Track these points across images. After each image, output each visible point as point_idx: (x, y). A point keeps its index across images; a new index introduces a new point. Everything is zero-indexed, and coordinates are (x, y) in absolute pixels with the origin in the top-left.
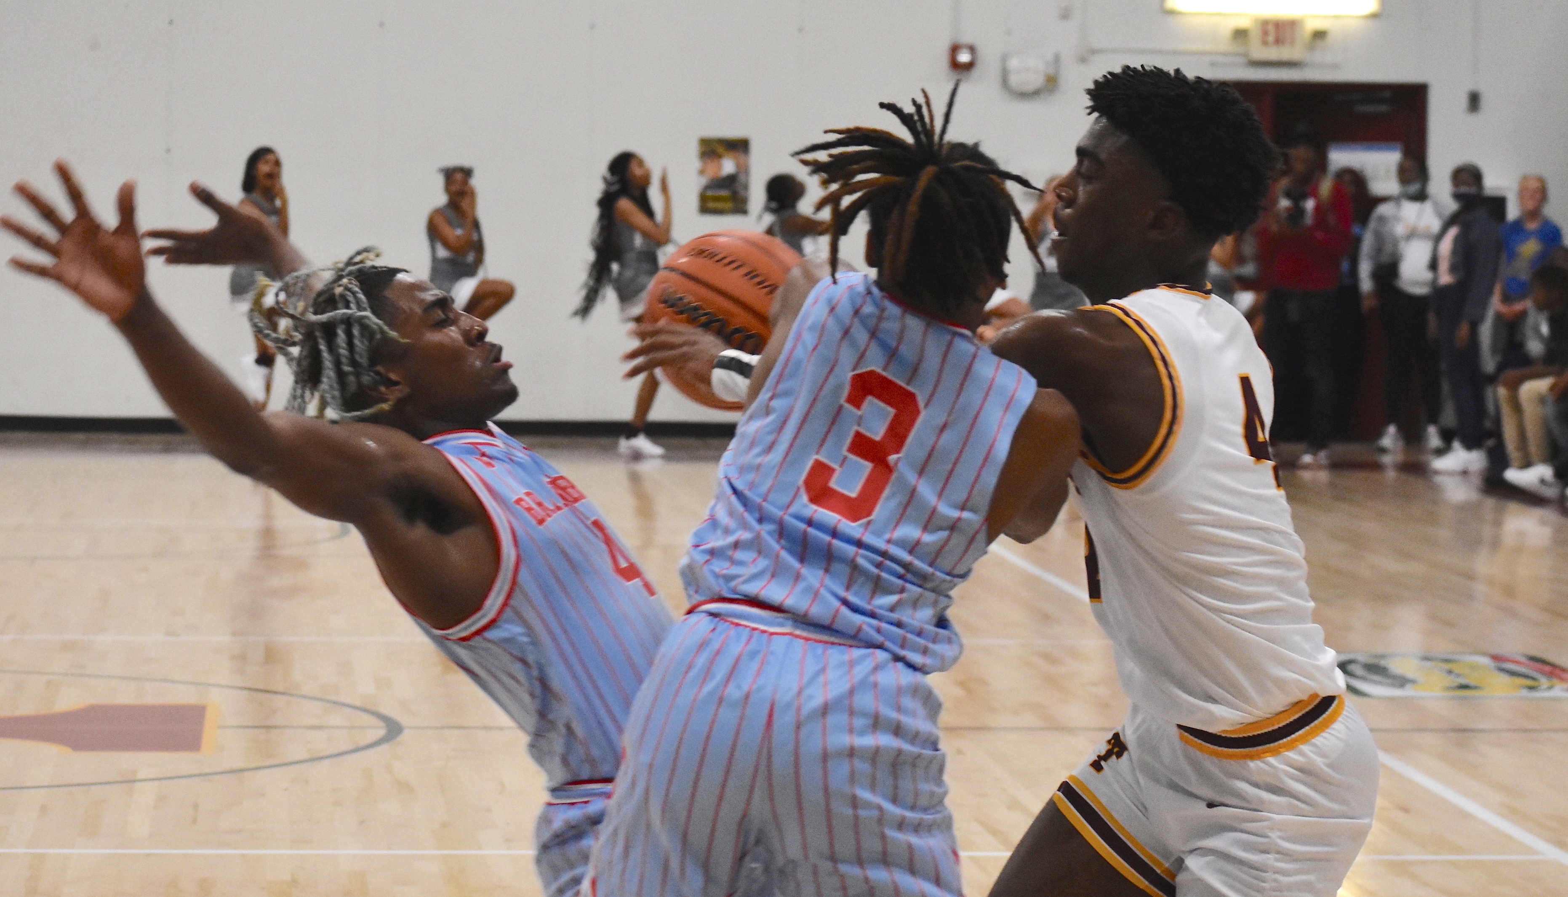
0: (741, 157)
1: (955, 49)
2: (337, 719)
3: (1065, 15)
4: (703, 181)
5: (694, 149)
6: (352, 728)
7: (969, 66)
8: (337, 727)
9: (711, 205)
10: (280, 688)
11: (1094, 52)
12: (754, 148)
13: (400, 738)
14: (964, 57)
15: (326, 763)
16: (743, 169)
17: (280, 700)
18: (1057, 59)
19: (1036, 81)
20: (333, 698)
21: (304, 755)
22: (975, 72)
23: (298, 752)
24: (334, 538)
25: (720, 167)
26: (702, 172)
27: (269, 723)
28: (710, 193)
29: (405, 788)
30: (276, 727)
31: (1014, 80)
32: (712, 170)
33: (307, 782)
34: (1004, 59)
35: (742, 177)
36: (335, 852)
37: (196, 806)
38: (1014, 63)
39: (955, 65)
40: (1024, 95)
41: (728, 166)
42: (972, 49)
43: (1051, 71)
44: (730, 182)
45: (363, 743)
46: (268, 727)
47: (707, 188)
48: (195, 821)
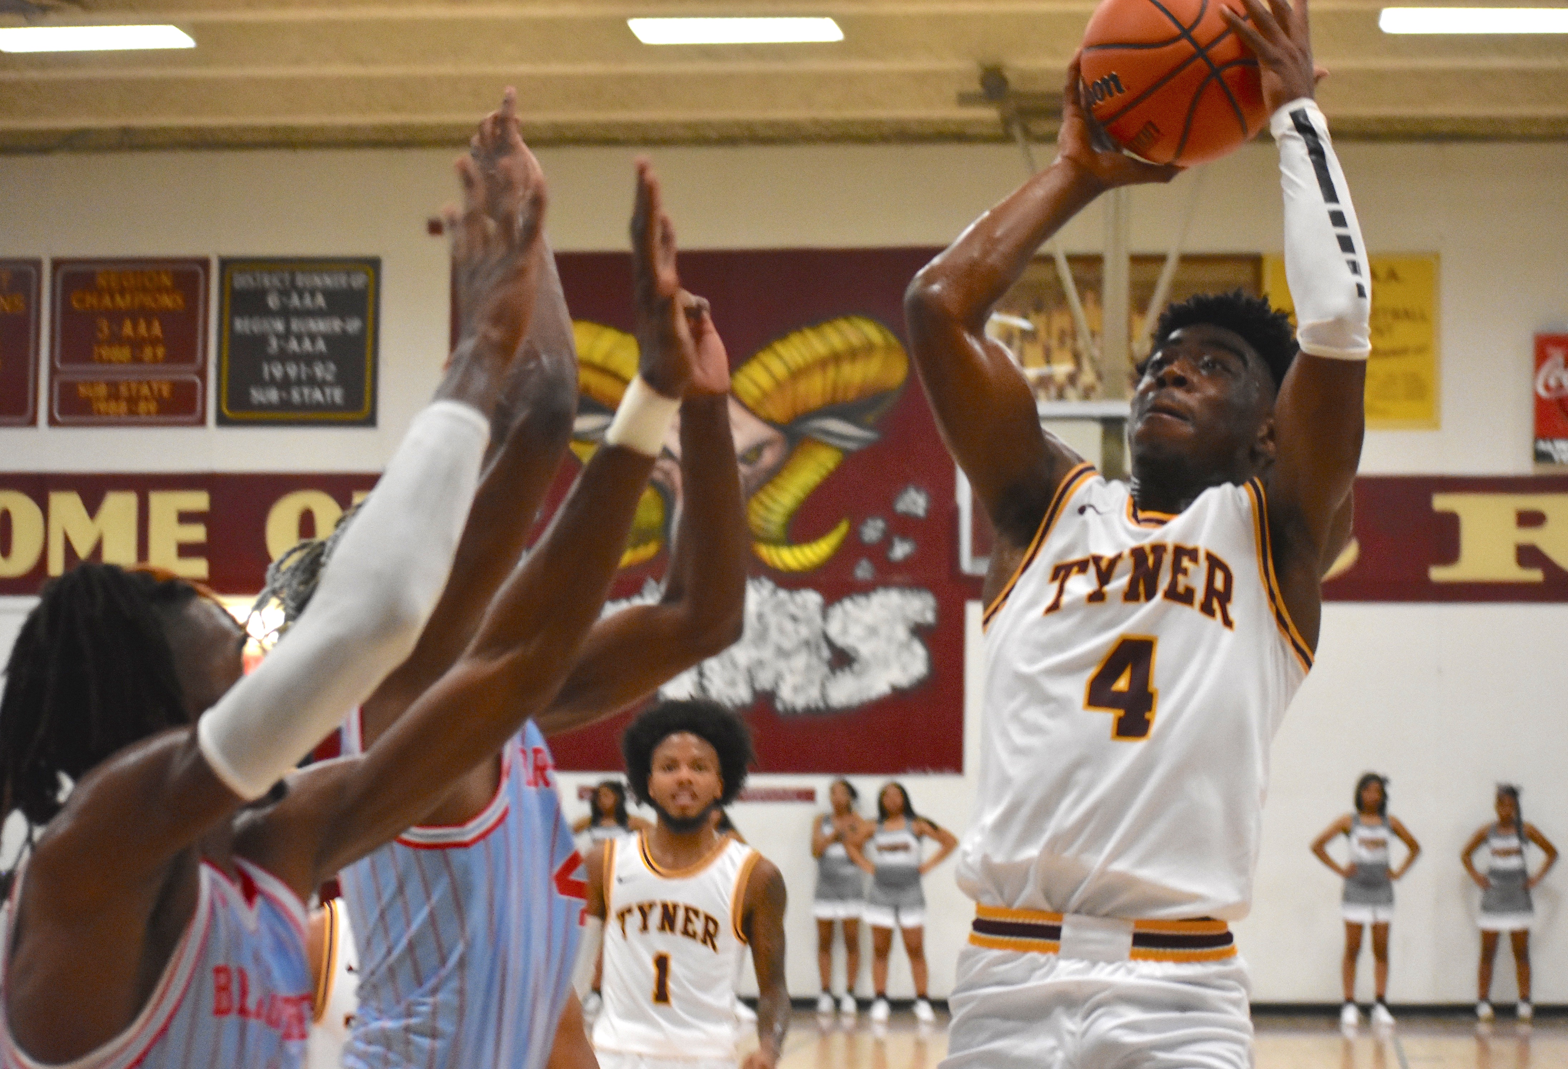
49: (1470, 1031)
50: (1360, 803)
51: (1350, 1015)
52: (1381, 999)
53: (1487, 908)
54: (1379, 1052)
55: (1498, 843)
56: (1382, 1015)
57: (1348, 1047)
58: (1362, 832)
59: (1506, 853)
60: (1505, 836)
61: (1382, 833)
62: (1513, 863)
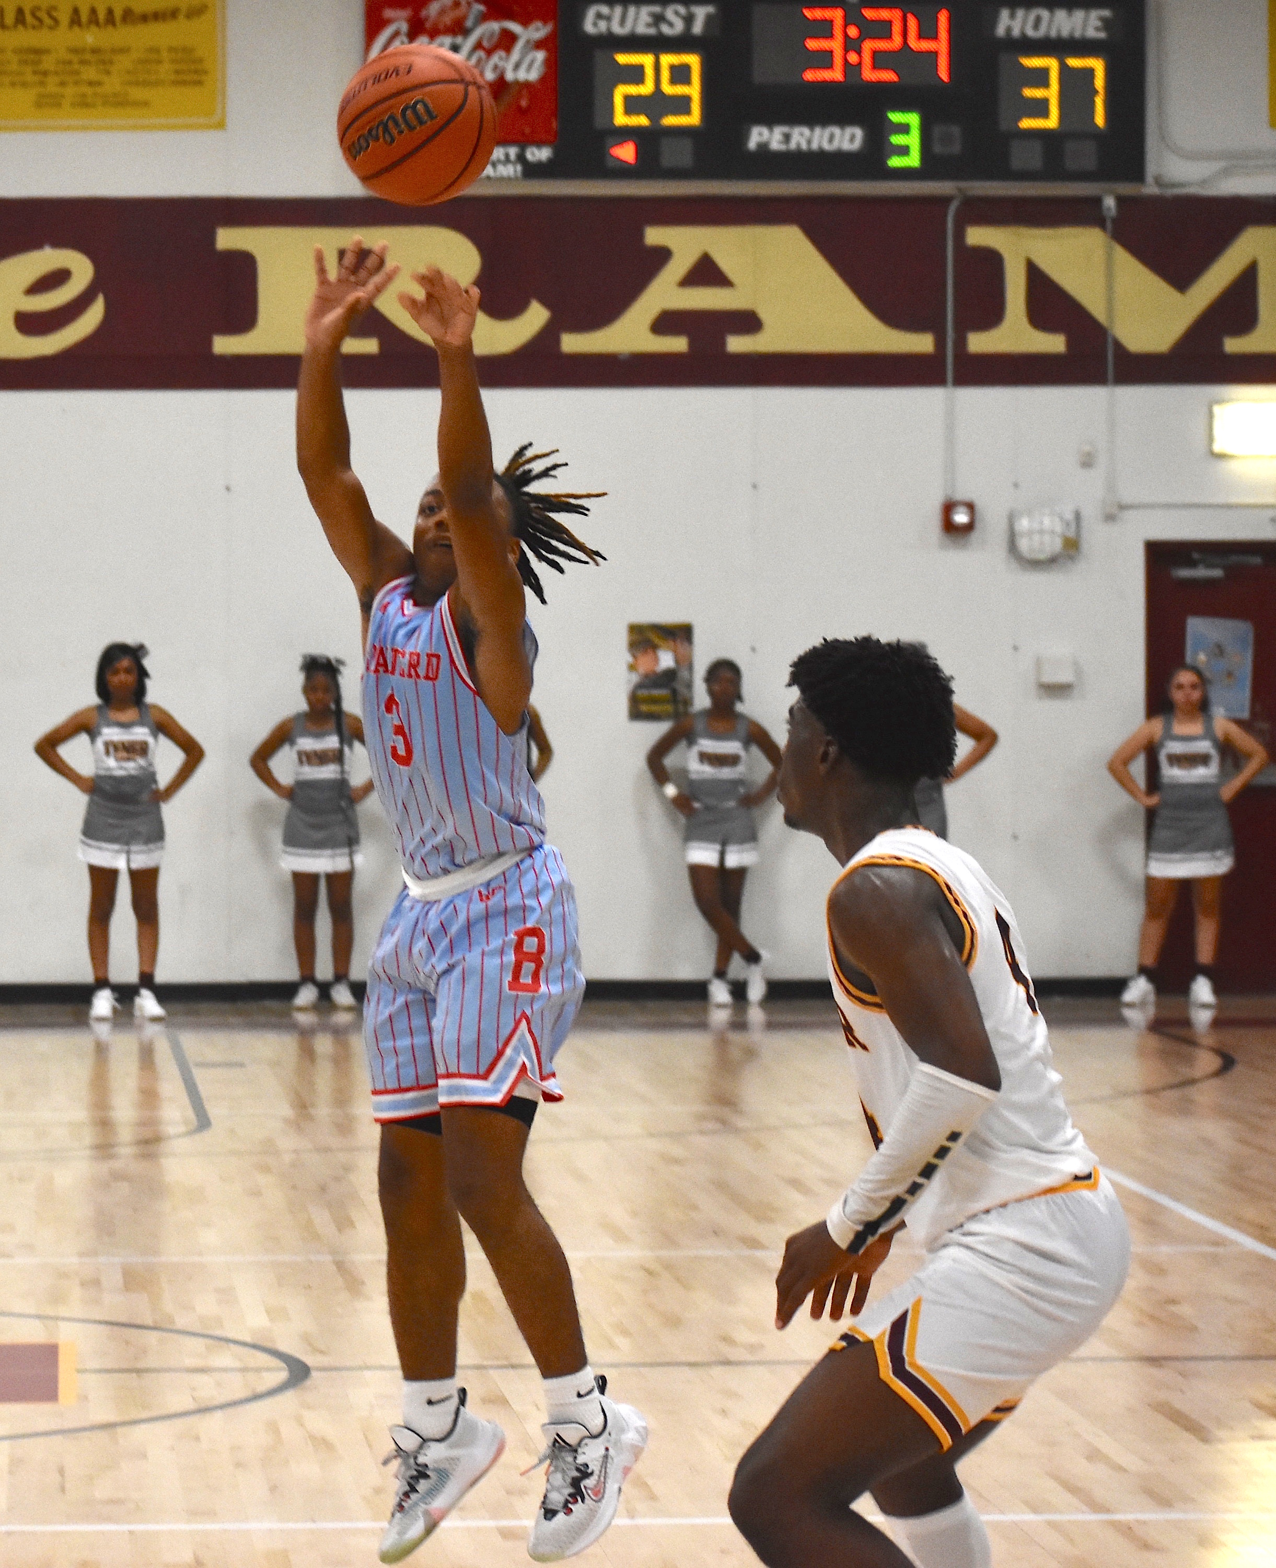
0: (682, 648)
1: (948, 508)
2: (225, 1358)
3: (1087, 462)
4: (635, 678)
5: (622, 639)
6: (244, 1370)
7: (969, 527)
8: (225, 1370)
9: (644, 708)
10: (150, 1322)
11: (1122, 507)
12: (698, 636)
13: (308, 1383)
14: (961, 518)
15: (218, 1414)
16: (683, 661)
17: (152, 1338)
18: (1078, 516)
19: (1054, 545)
20: (218, 1333)
21: (190, 1405)
22: (975, 536)
23: (180, 1401)
24: (190, 1133)
25: (656, 660)
26: (632, 668)
27: (141, 1365)
28: (643, 693)
29: (322, 1444)
30: (147, 1370)
31: (1024, 545)
32: (645, 664)
33: (197, 1439)
34: (1011, 520)
35: (684, 674)
36: (244, 1526)
37: (61, 1471)
38: (1024, 524)
39: (949, 527)
40: (1035, 564)
41: (666, 660)
42: (971, 507)
43: (1071, 533)
44: (670, 676)
45: (261, 1388)
46: (139, 1371)
47: (639, 686)
48: (63, 1489)
49: (284, 1023)
50: (103, 688)
51: (103, 1003)
52: (147, 980)
53: (293, 840)
54: (147, 1055)
55: (307, 743)
56: (148, 1003)
57: (101, 1050)
58: (111, 734)
59: (321, 758)
60: (319, 735)
61: (141, 733)
62: (328, 772)
